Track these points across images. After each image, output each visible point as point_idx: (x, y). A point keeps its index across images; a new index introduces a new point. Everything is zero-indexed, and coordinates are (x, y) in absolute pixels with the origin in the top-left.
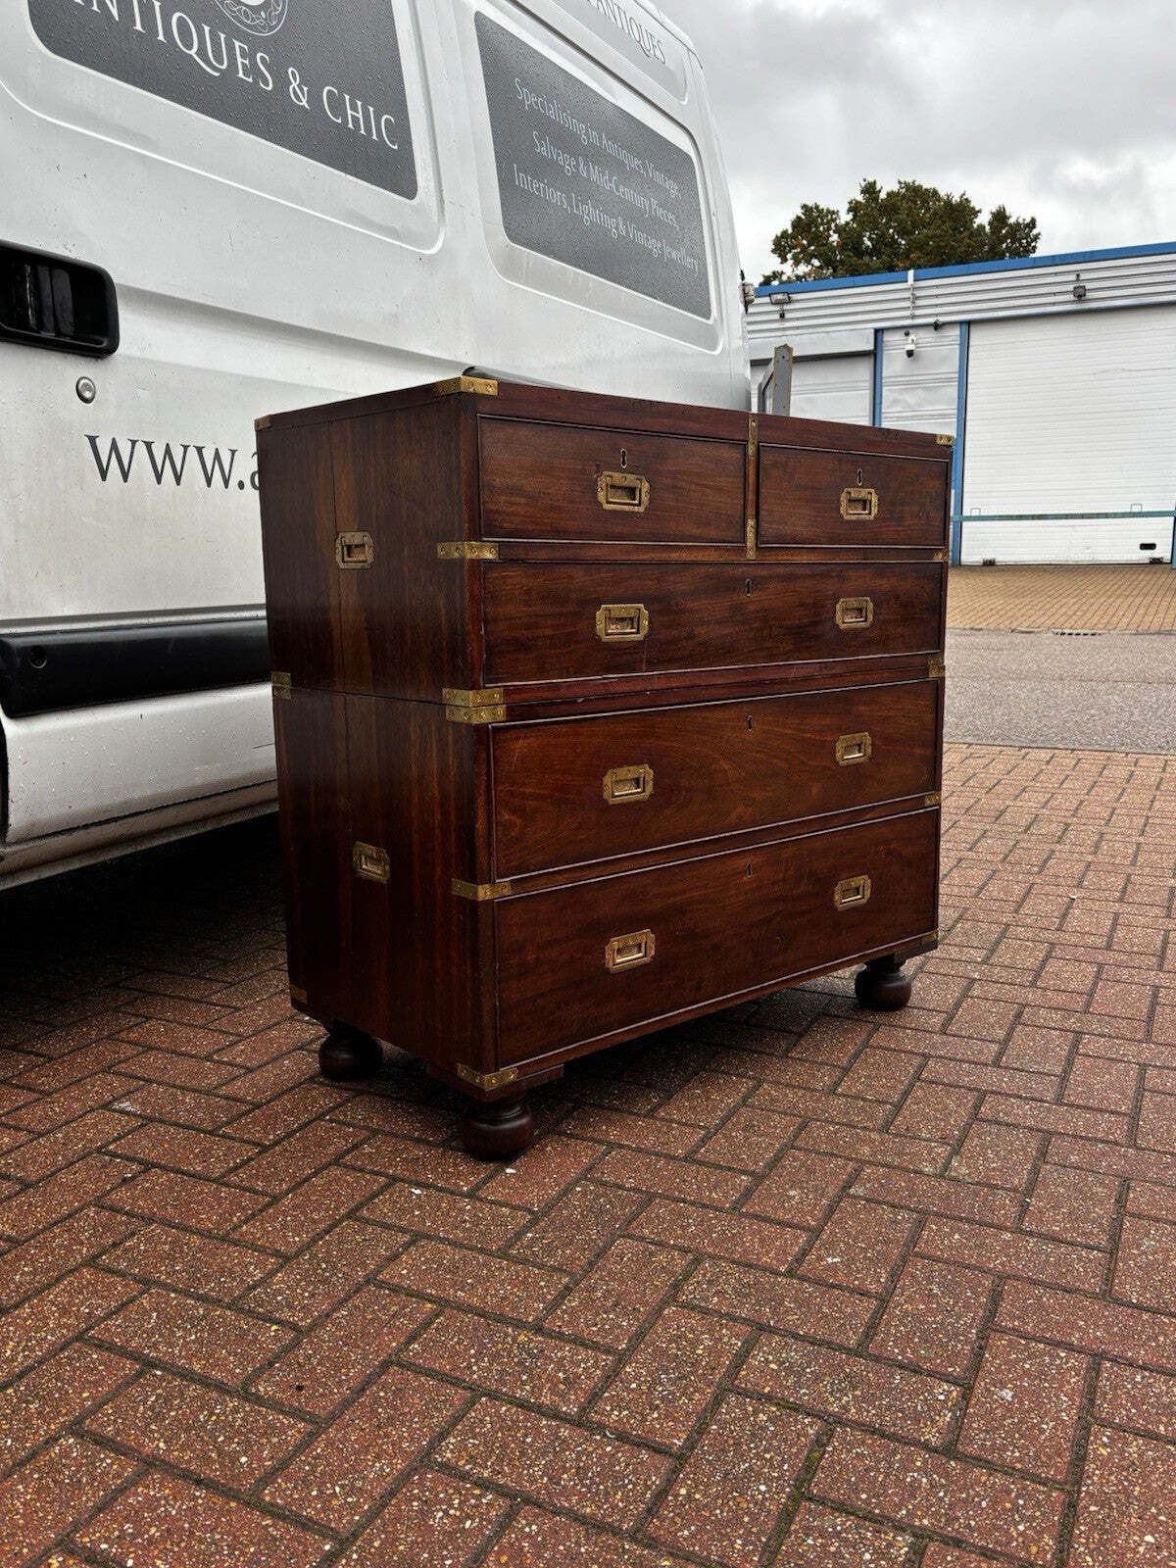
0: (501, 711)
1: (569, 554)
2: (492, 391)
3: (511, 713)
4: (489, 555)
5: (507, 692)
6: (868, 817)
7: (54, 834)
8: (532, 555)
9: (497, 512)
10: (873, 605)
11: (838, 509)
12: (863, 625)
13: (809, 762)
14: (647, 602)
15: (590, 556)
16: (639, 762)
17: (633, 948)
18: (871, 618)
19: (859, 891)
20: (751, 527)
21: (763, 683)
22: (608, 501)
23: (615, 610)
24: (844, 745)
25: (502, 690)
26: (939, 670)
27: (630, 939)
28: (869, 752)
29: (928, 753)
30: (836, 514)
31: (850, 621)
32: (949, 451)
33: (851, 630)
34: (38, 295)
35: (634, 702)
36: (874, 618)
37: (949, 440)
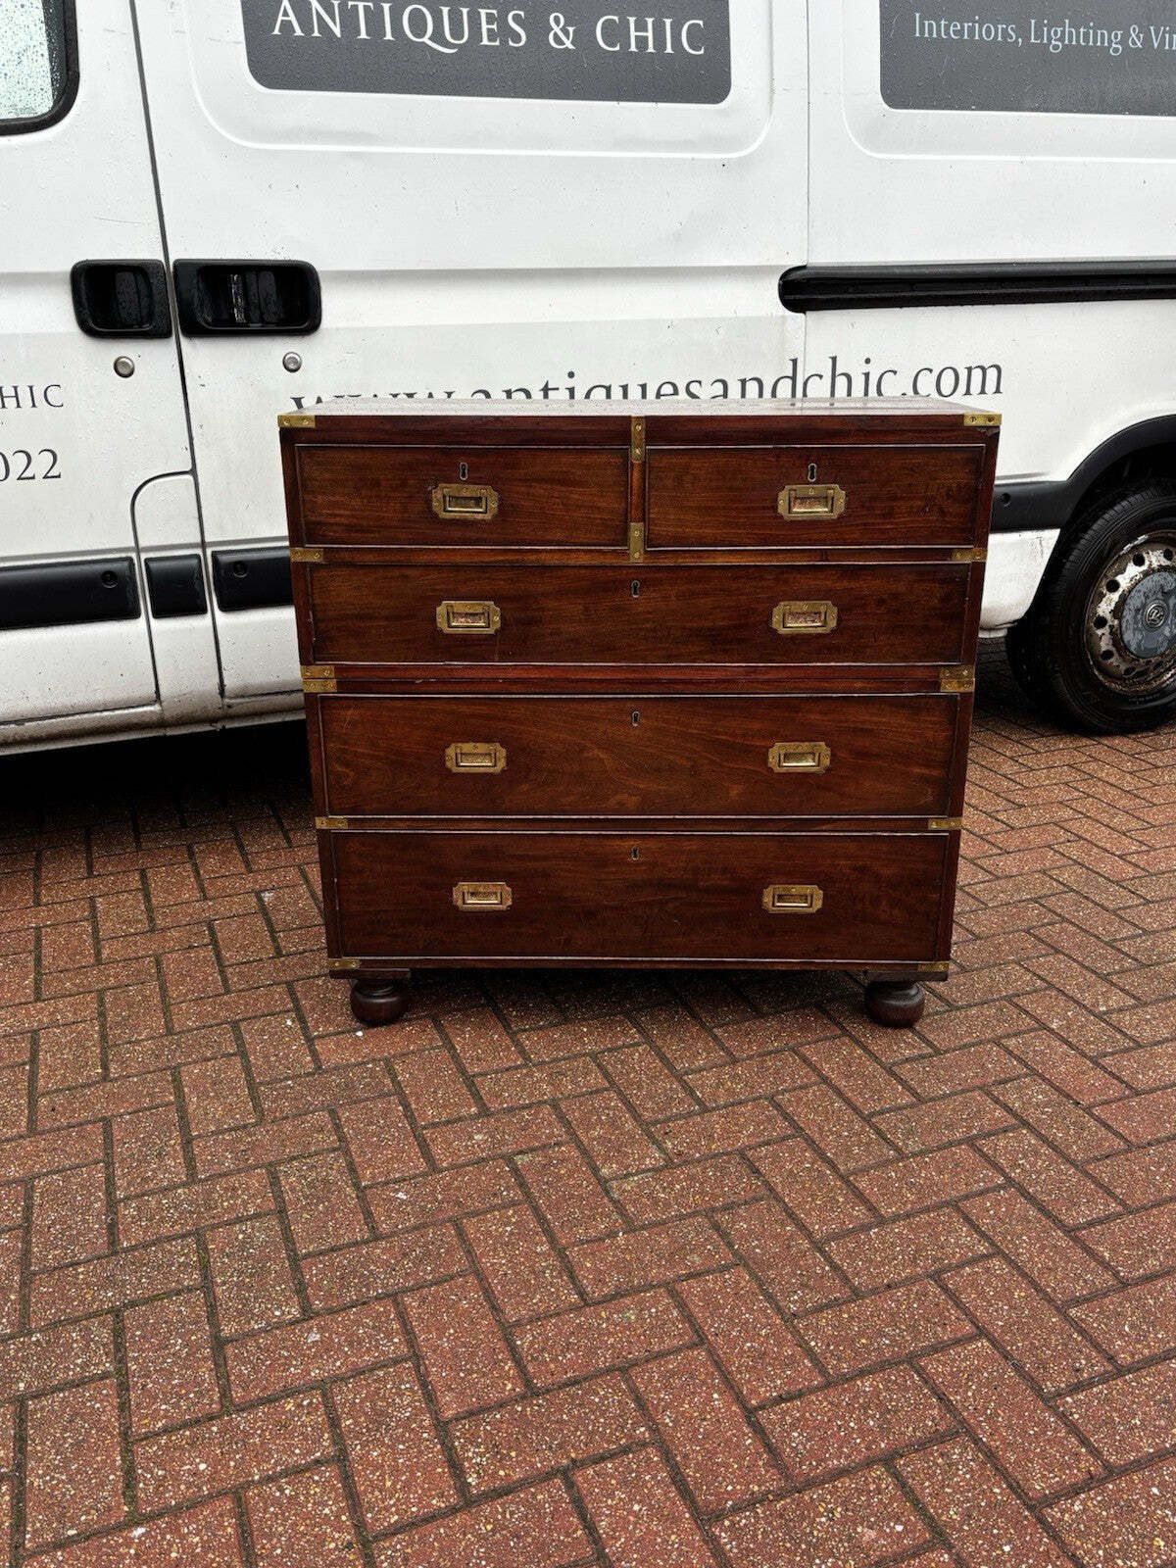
0: (332, 685)
1: (401, 557)
2: (312, 425)
3: (342, 685)
4: (316, 558)
5: (339, 669)
6: (824, 828)
7: (277, 693)
8: (358, 558)
9: (319, 523)
10: (835, 610)
11: (775, 508)
12: (820, 630)
13: (725, 764)
14: (498, 600)
15: (423, 559)
16: (488, 740)
17: (486, 895)
18: (833, 624)
19: (803, 900)
20: (636, 531)
21: (658, 682)
22: (445, 511)
23: (459, 605)
24: (783, 752)
25: (333, 667)
26: (961, 684)
27: (481, 886)
28: (827, 762)
29: (936, 773)
30: (770, 514)
31: (797, 625)
32: (989, 433)
33: (798, 635)
34: (246, 296)
35: (481, 687)
36: (838, 624)
37: (990, 421)
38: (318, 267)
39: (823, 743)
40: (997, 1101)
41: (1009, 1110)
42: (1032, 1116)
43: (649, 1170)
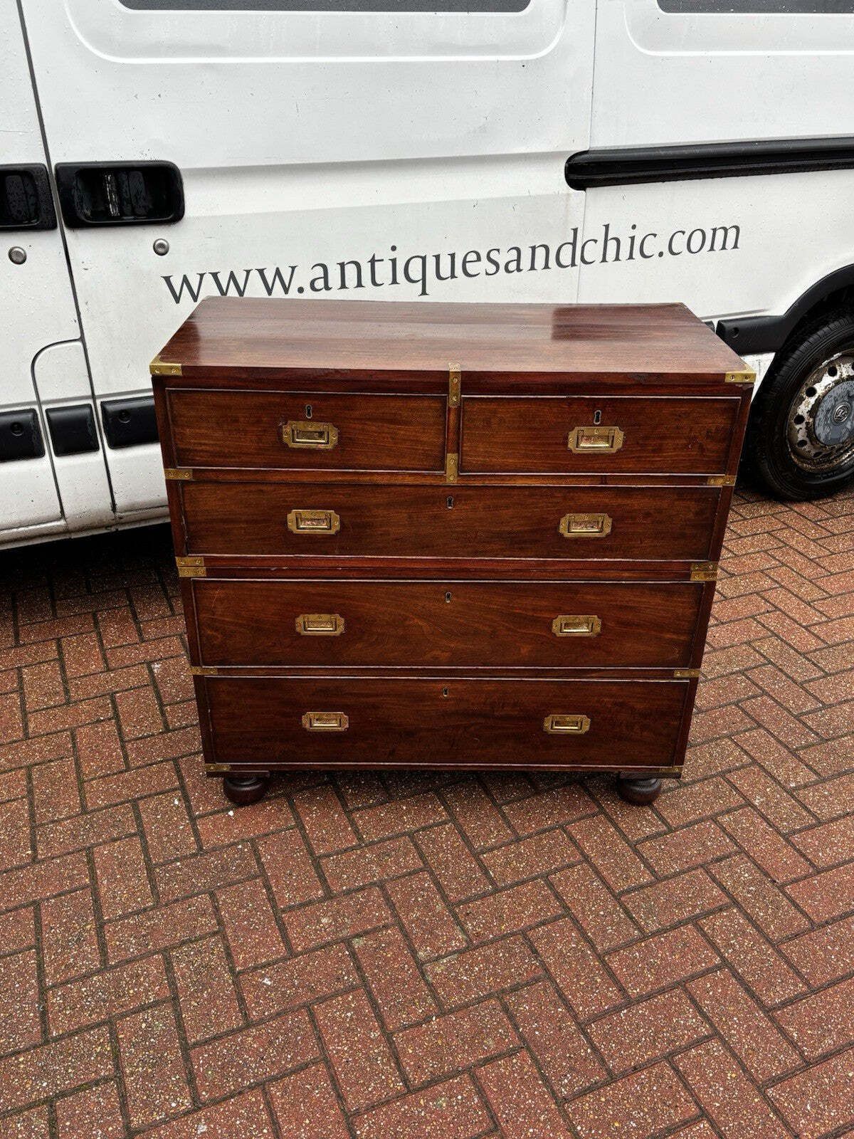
0: (202, 572)
1: (259, 477)
2: (180, 373)
3: (210, 572)
4: (186, 477)
5: (206, 559)
6: (593, 676)
8: (221, 478)
9: (189, 450)
10: (610, 520)
11: (566, 444)
12: (597, 535)
13: (518, 630)
14: (338, 509)
15: (277, 478)
16: (330, 612)
17: (328, 720)
18: (608, 530)
19: (573, 725)
20: (451, 459)
21: (468, 571)
22: (294, 441)
23: (305, 513)
24: (564, 622)
25: (202, 558)
26: (706, 575)
27: (324, 714)
28: (598, 629)
29: (682, 638)
30: (562, 448)
31: (578, 531)
32: (745, 389)
33: (579, 537)
34: (119, 193)
35: (323, 574)
36: (612, 531)
37: (746, 378)
38: (181, 165)
39: (596, 616)
40: (714, 880)
41: (723, 889)
42: (741, 893)
43: (454, 952)
